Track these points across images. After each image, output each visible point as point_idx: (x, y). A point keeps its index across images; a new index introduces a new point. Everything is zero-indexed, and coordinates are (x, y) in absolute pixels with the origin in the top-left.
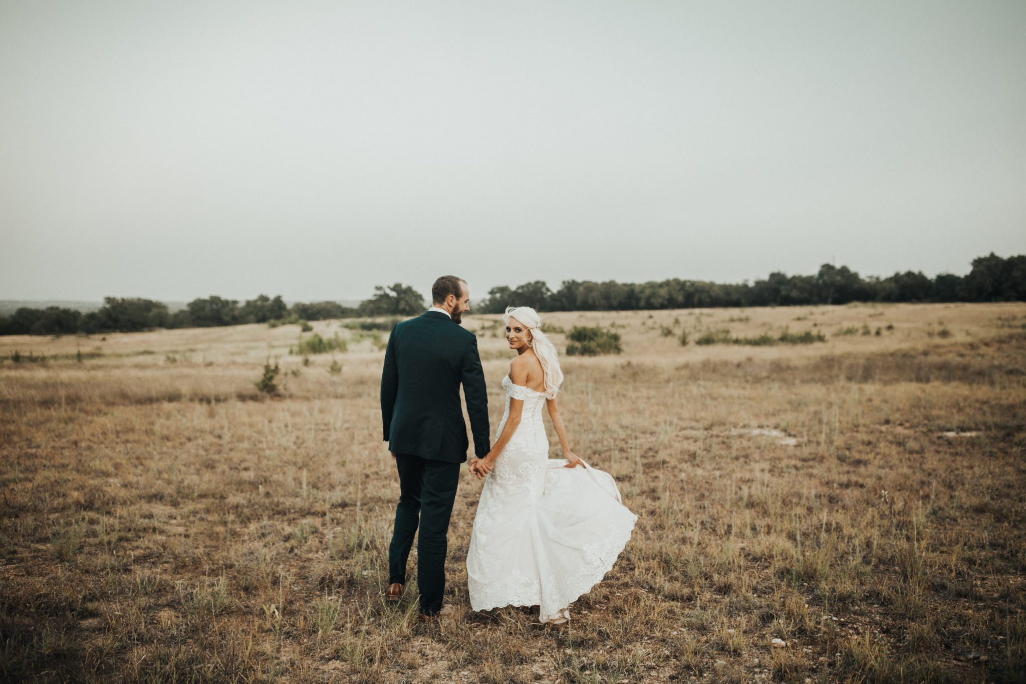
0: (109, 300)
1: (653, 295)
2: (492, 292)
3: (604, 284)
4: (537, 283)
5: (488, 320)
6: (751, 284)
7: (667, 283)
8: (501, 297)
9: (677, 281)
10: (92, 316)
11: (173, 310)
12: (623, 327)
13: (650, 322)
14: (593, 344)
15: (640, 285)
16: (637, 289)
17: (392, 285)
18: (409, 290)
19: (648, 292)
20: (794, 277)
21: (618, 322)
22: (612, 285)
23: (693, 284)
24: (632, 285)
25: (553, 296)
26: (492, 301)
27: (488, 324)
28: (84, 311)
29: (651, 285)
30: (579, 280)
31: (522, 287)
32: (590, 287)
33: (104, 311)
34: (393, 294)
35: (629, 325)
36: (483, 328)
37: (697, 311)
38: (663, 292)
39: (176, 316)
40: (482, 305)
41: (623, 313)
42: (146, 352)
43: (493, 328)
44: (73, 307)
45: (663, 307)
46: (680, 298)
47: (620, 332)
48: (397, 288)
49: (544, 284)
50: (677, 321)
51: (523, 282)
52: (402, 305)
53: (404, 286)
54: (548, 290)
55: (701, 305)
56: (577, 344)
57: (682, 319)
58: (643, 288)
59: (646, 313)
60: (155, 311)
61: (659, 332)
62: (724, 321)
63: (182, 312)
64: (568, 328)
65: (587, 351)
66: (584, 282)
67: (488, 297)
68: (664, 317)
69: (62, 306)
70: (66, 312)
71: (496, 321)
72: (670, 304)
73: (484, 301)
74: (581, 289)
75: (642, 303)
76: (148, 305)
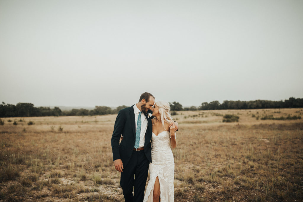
0: (96, 107)
1: (252, 105)
2: (202, 104)
3: (236, 101)
4: (216, 101)
5: (201, 112)
6: (284, 101)
7: (256, 101)
8: (205, 105)
9: (259, 100)
10: (92, 111)
11: (113, 109)
12: (241, 114)
13: (249, 113)
14: (230, 119)
15: (248, 102)
16: (247, 103)
17: (173, 102)
18: (178, 103)
19: (250, 104)
20: (297, 99)
21: (240, 113)
22: (239, 102)
23: (264, 101)
24: (245, 102)
25: (221, 105)
26: (202, 106)
27: (201, 113)
28: (90, 110)
29: (251, 102)
30: (229, 100)
31: (211, 103)
32: (232, 102)
33: (96, 110)
34: (173, 105)
35: (243, 114)
36: (199, 115)
37: (265, 110)
38: (255, 104)
39: (113, 111)
40: (200, 108)
41: (242, 110)
42: (109, 121)
43: (202, 115)
44: (87, 109)
45: (255, 108)
46: (260, 105)
47: (239, 116)
48: (174, 103)
49: (218, 102)
50: (258, 113)
51: (212, 101)
52: (176, 108)
53: (177, 102)
54: (219, 103)
55: (267, 107)
56: (226, 119)
57: (259, 112)
58: (249, 103)
59: (249, 110)
60: (108, 110)
61: (251, 116)
62: (272, 113)
63: (115, 110)
64: (224, 115)
65: (228, 121)
66: (230, 101)
67: (201, 105)
68: (254, 111)
69: (84, 108)
70: (85, 110)
71: (203, 113)
72: (257, 107)
73: (200, 106)
74: (229, 103)
75: (248, 107)
76: (106, 108)
